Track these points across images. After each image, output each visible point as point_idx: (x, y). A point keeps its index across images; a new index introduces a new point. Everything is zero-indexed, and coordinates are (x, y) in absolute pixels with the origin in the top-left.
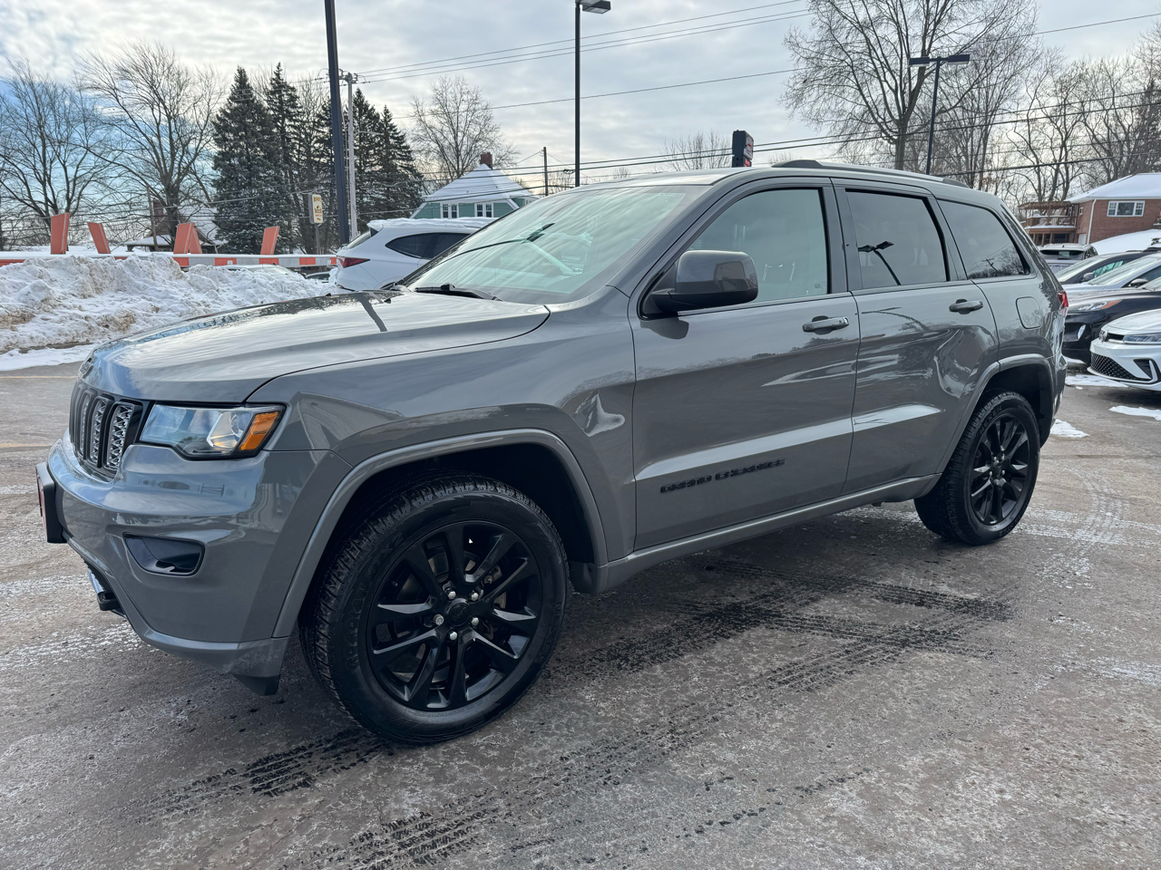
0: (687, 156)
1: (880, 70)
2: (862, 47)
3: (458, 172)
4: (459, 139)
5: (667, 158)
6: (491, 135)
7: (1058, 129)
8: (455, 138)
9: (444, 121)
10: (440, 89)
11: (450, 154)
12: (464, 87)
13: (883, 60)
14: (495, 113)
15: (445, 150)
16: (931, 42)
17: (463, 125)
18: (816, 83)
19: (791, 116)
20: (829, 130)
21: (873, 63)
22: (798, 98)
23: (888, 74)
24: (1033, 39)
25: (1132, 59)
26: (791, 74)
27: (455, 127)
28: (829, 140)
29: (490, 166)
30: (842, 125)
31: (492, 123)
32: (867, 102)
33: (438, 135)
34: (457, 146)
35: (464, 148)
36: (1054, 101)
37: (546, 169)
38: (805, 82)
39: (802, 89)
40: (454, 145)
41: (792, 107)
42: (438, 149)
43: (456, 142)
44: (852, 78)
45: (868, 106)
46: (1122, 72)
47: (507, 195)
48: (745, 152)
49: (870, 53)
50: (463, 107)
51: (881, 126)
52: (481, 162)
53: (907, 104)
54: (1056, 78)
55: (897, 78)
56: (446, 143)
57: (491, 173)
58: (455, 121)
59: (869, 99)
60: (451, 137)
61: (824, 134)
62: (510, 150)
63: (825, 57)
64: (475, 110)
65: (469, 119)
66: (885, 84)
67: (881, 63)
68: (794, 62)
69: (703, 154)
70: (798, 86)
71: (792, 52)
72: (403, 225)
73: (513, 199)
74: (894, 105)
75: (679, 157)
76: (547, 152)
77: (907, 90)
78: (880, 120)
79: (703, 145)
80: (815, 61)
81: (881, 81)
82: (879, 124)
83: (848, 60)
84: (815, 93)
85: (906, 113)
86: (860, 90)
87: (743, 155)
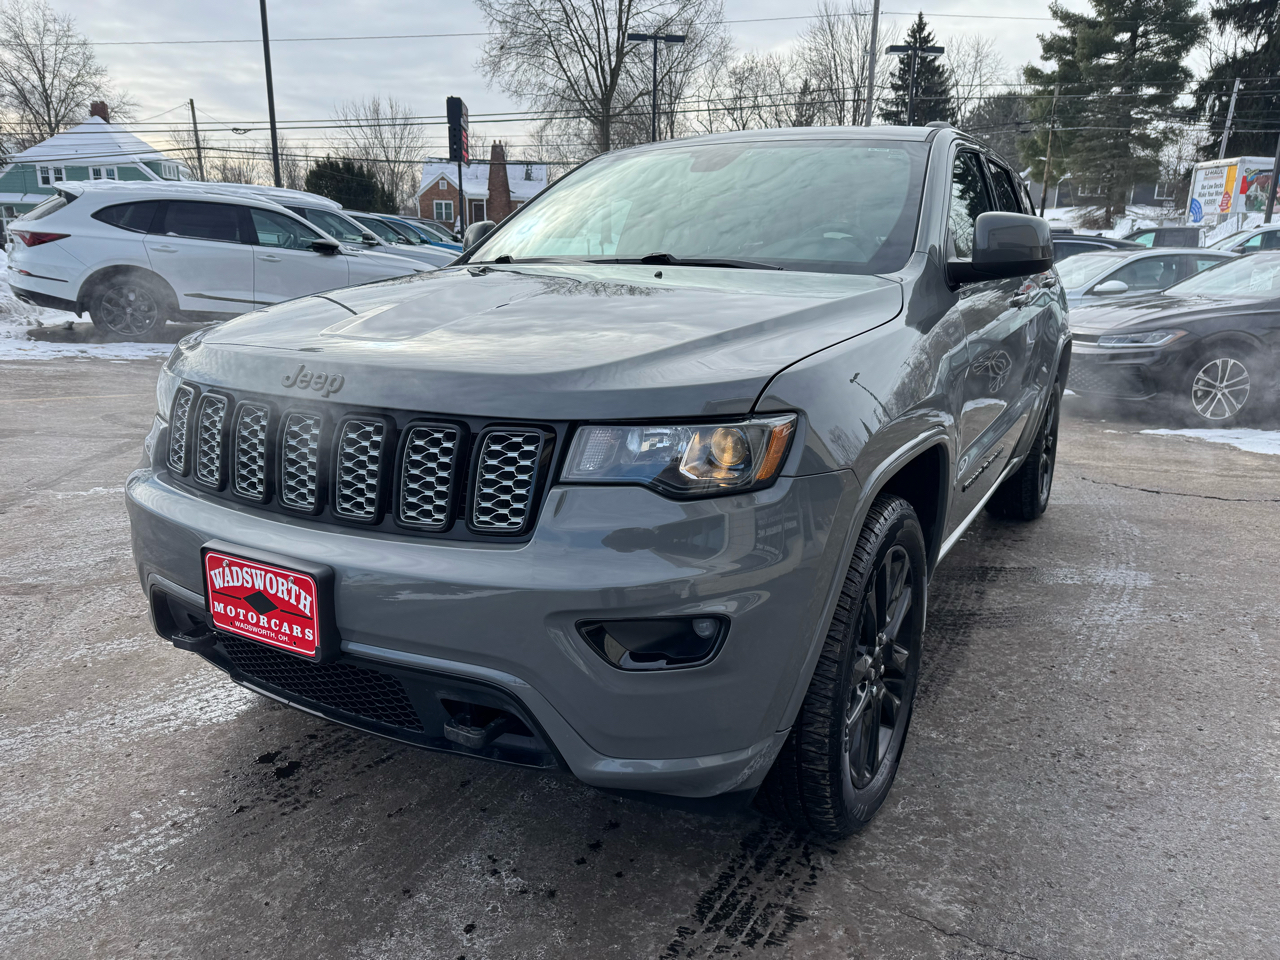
0: (362, 123)
1: (579, 44)
2: (557, 15)
3: (50, 124)
4: (48, 81)
5: (339, 124)
6: (96, 80)
7: (734, 120)
8: (42, 78)
9: (20, 55)
10: (10, 12)
11: (35, 100)
12: (48, 12)
13: (580, 32)
14: (97, 50)
15: (28, 96)
16: (627, 19)
17: (52, 63)
18: (513, 50)
19: (489, 85)
20: (529, 104)
21: (572, 35)
22: (496, 66)
23: (586, 48)
24: (721, 27)
25: (795, 57)
26: (487, 38)
27: (40, 65)
28: (529, 116)
29: (106, 118)
30: (543, 100)
31: (96, 63)
32: (568, 77)
33: (15, 73)
34: (45, 90)
35: (56, 93)
36: (729, 93)
37: (195, 127)
38: (502, 48)
39: (500, 57)
40: (40, 89)
41: (489, 75)
42: (16, 92)
43: (44, 86)
44: (551, 49)
45: (569, 81)
46: (788, 68)
47: (136, 158)
48: (462, 123)
49: (568, 24)
50: (49, 40)
51: (584, 105)
52: (93, 113)
53: (608, 82)
54: (730, 69)
55: (597, 54)
56: (27, 86)
57: (108, 128)
58: (38, 55)
59: (569, 74)
60: (34, 78)
61: (524, 108)
62: (124, 100)
63: (521, 23)
64: (68, 45)
65: (60, 56)
66: (585, 60)
67: (580, 36)
68: (488, 24)
69: (382, 122)
70: (494, 53)
71: (484, 13)
72: (113, 188)
73: (145, 163)
74: (596, 84)
75: (353, 124)
76: (195, 105)
77: (607, 68)
78: (582, 97)
79: (381, 111)
80: (512, 25)
81: (581, 56)
82: (582, 102)
83: (546, 29)
84: (514, 63)
85: (609, 90)
86: (560, 62)
87: (460, 125)
